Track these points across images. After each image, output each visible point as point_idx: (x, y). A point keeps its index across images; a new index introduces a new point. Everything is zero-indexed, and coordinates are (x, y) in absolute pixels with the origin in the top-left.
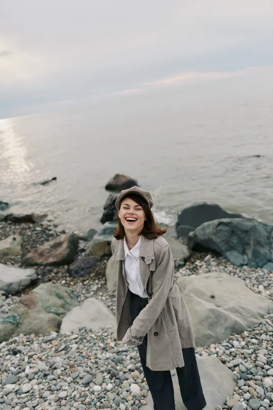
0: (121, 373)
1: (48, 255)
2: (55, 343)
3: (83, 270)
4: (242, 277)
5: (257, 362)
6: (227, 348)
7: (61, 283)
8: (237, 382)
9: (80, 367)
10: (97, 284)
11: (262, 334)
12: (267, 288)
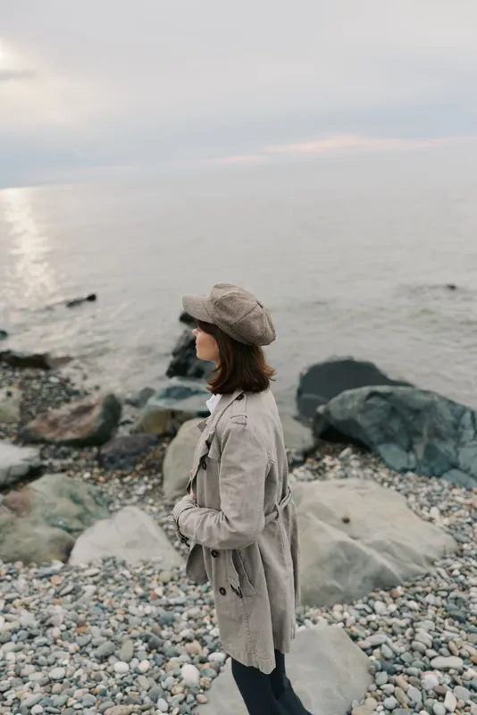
0: (169, 643)
1: (65, 426)
2: (56, 580)
3: (123, 456)
4: (402, 491)
5: (414, 643)
6: (364, 613)
7: (82, 476)
8: (374, 676)
9: (95, 627)
10: (147, 484)
11: (427, 593)
12: (445, 513)
